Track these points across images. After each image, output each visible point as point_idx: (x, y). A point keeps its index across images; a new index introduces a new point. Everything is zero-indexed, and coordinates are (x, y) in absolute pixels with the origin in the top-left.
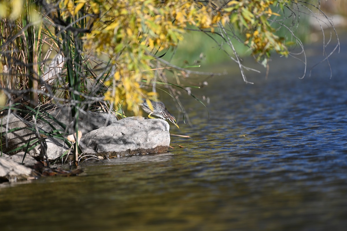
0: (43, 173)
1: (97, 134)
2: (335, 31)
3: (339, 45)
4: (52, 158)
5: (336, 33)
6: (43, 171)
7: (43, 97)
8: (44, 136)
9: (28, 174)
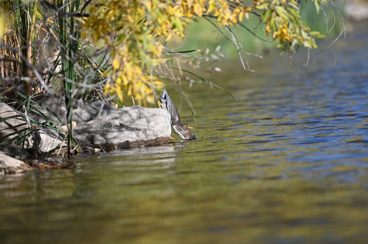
0: (33, 166)
1: (94, 125)
2: (340, 16)
3: (345, 30)
4: (45, 150)
5: (341, 18)
6: (33, 164)
7: (38, 86)
8: (37, 127)
9: (16, 167)
